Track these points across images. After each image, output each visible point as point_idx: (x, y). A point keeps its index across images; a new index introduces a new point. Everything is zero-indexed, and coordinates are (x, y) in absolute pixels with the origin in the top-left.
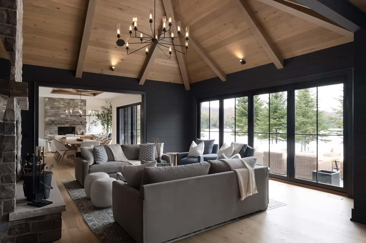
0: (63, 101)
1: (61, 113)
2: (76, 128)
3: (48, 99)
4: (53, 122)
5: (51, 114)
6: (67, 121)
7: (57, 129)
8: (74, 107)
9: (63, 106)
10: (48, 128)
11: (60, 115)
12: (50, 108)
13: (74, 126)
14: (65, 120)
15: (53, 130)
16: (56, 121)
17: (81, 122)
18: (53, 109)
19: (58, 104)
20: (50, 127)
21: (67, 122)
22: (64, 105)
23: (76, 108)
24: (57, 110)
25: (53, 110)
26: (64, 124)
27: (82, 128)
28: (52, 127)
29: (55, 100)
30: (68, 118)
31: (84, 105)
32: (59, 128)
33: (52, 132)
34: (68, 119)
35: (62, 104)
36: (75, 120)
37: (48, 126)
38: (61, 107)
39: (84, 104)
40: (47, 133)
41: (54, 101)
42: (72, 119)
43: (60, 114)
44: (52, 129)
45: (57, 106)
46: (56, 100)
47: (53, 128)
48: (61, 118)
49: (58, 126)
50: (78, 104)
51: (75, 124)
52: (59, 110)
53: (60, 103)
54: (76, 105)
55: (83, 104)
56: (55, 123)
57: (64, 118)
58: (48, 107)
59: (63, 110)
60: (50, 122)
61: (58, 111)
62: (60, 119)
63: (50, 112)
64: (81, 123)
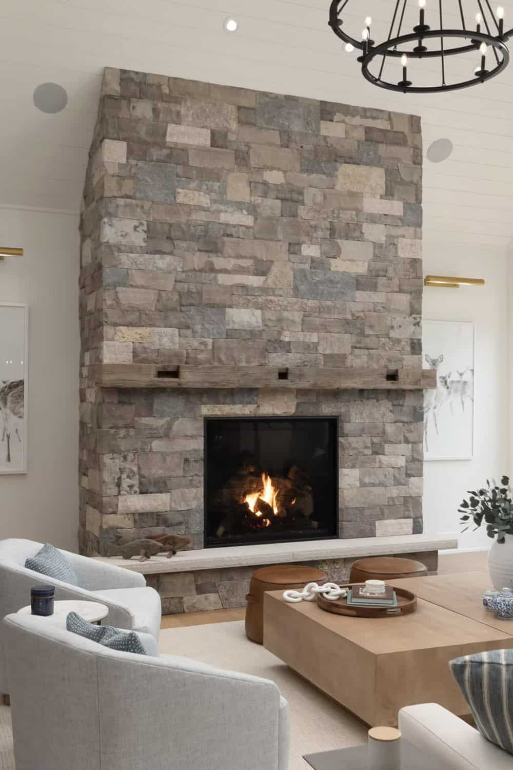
0: (245, 176)
1: (231, 290)
2: (347, 427)
3: (130, 152)
4: (175, 374)
5: (152, 296)
6: (278, 360)
7: (199, 444)
8: (332, 230)
9: (249, 221)
10: (127, 427)
11: (221, 307)
12: (139, 239)
13: (327, 410)
14: (265, 352)
15: (164, 455)
16: (192, 361)
17: (392, 377)
18: (167, 246)
19: (204, 200)
20: (145, 420)
21: (283, 375)
22: (253, 210)
23: (346, 246)
24: (198, 260)
25: (162, 262)
26: (249, 392)
27: (390, 429)
28: (158, 422)
29: (185, 164)
30: (286, 337)
31: (402, 221)
32: (213, 426)
33: (156, 471)
34: (287, 347)
35: (239, 206)
36: (344, 357)
37: (128, 411)
38: (228, 232)
39: (407, 206)
40: (119, 485)
41: (179, 169)
42: (316, 345)
43: (218, 299)
44: (156, 445)
45: (200, 217)
46: (194, 162)
47: (166, 435)
48: (229, 335)
49: (208, 410)
50: (358, 211)
51: (336, 394)
52: (219, 262)
53: (223, 192)
54: (346, 216)
55: (396, 207)
56: (188, 378)
57: (253, 334)
58: (127, 225)
59: (247, 263)
60: (146, 378)
61: (212, 269)
62: (222, 342)
63: (139, 280)
64: (389, 385)
